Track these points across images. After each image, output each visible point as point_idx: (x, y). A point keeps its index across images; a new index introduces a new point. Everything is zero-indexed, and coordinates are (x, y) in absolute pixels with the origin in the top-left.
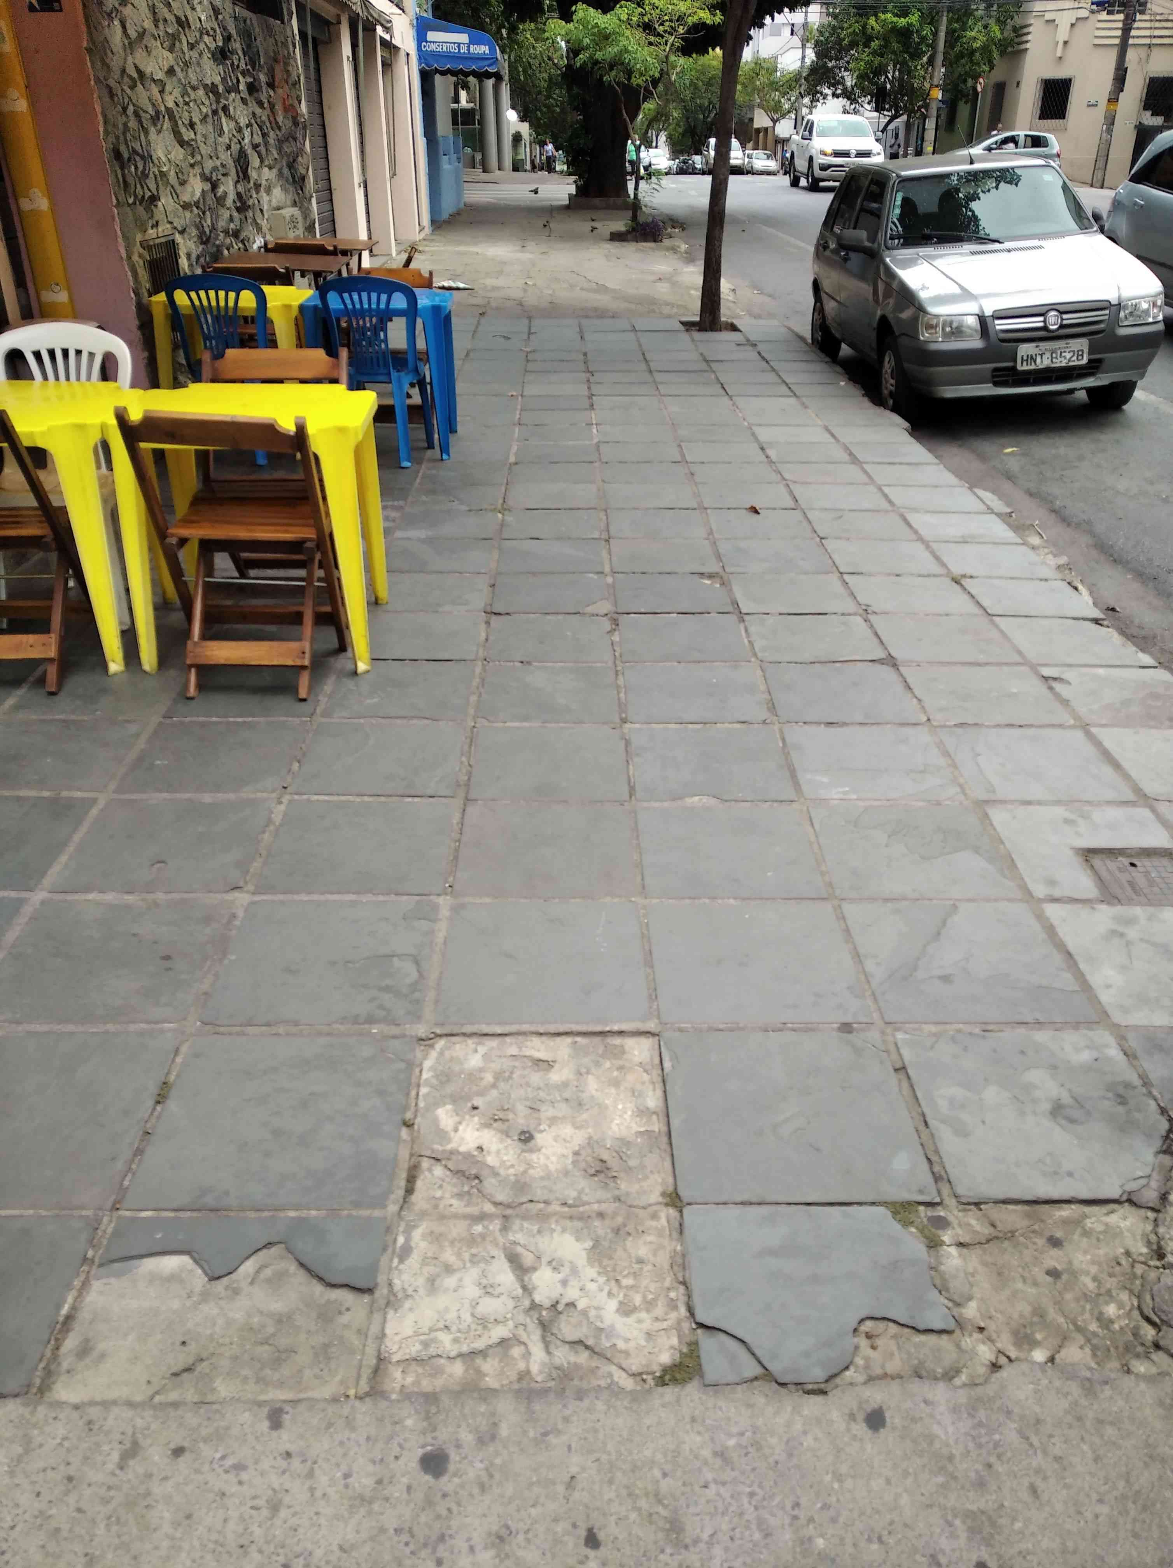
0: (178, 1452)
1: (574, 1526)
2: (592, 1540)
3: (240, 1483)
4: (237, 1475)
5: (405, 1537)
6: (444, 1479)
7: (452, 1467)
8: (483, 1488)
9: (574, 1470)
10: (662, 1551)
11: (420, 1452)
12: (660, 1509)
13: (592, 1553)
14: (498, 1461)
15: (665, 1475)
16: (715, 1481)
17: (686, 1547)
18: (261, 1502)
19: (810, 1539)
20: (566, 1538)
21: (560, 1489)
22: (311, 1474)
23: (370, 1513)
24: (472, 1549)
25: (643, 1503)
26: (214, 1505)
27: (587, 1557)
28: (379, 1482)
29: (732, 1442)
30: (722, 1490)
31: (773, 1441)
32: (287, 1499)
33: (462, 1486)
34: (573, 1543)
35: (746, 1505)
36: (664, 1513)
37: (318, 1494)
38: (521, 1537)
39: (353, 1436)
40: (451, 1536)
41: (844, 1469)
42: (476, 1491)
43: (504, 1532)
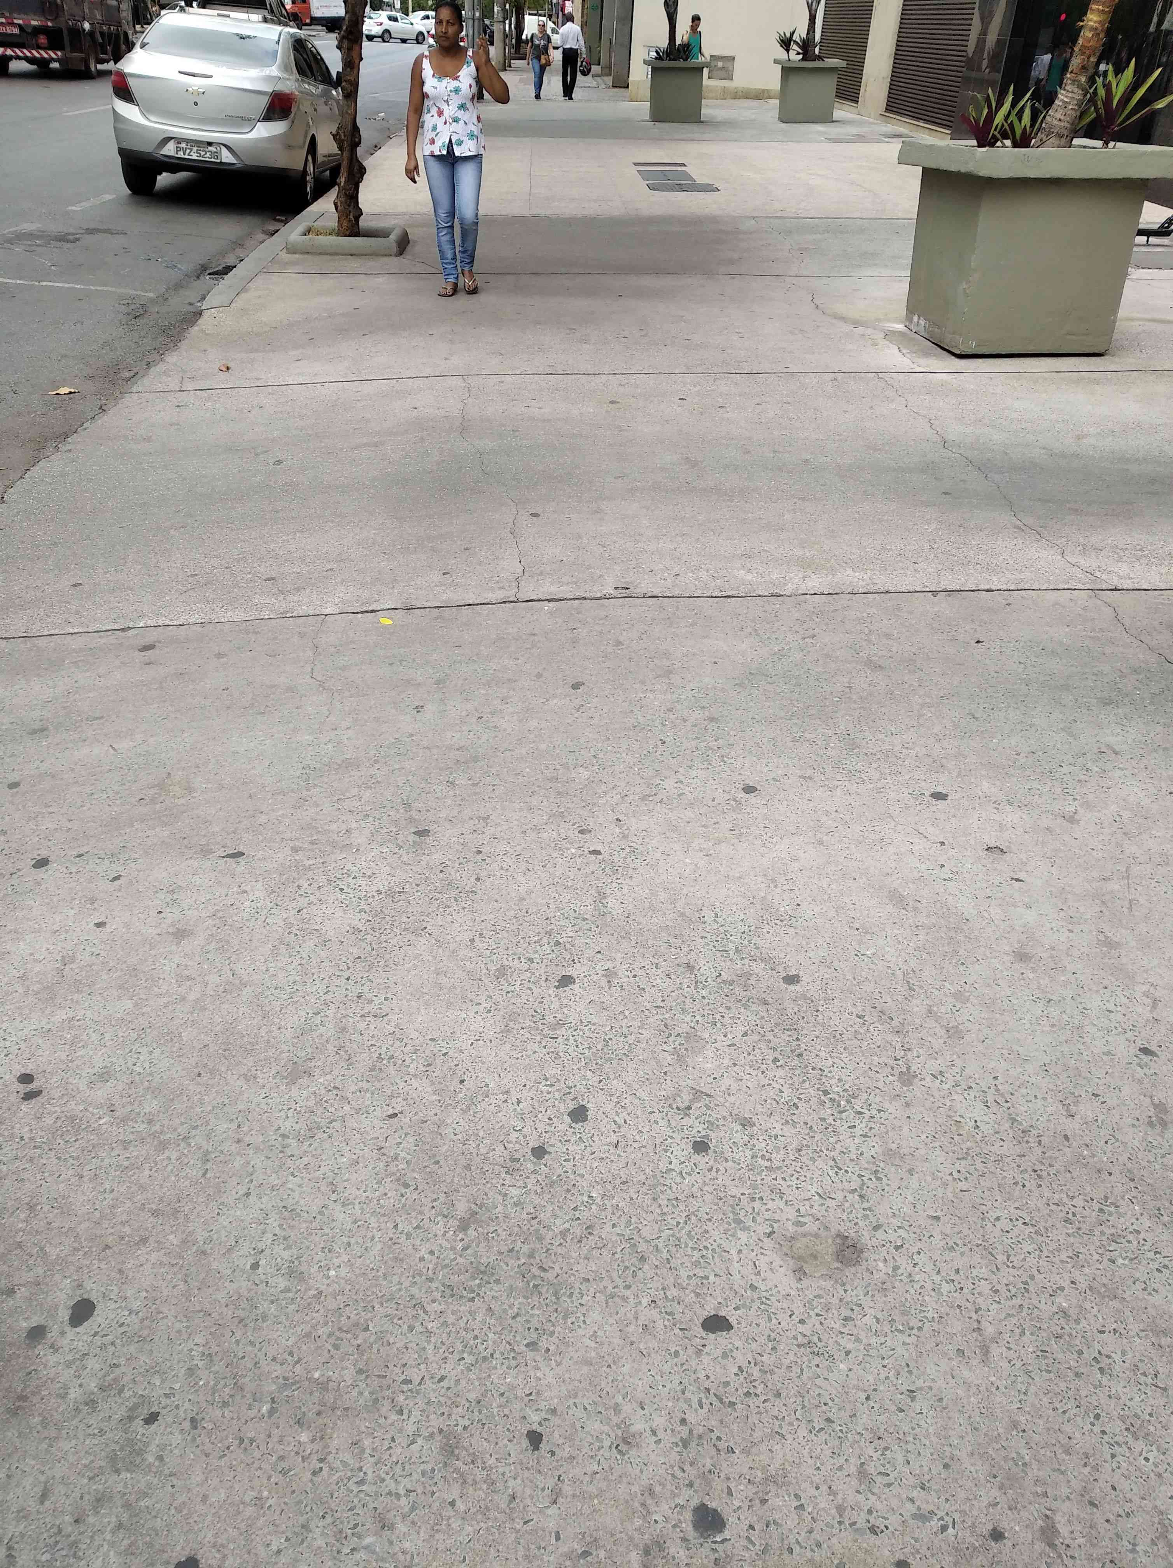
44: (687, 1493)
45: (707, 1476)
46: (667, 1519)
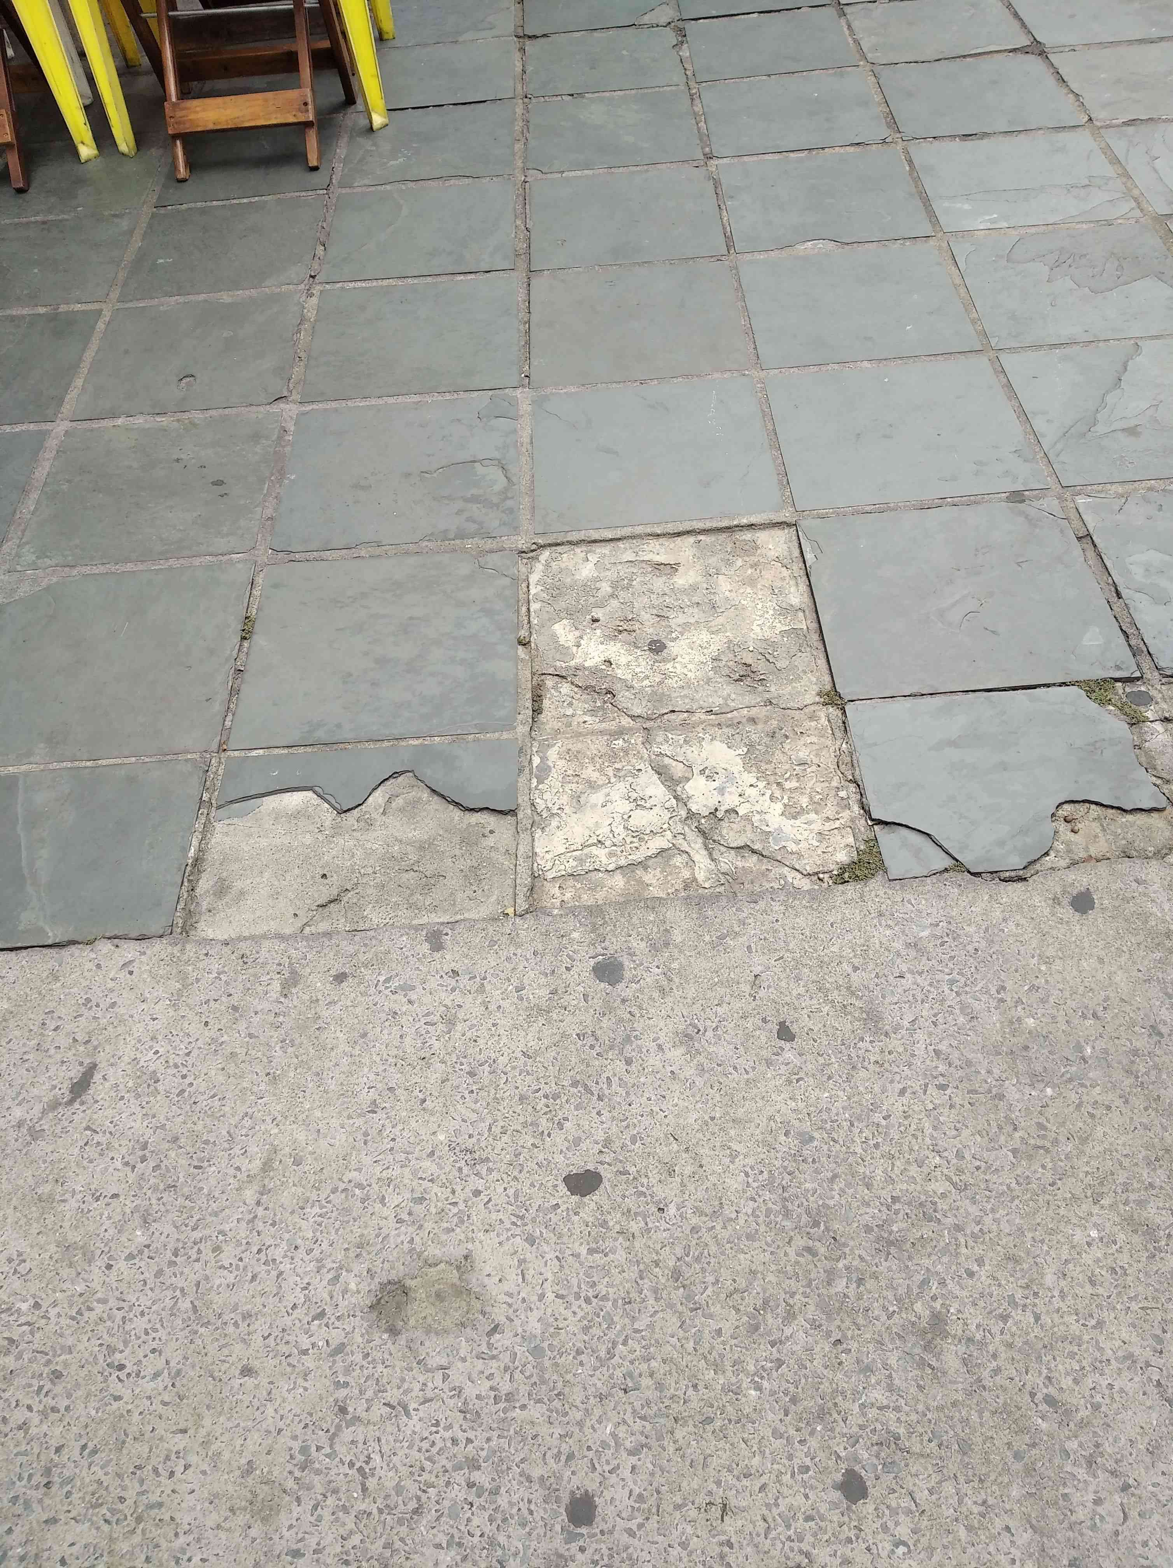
0: (340, 978)
1: (764, 1020)
2: (785, 1033)
3: (410, 1002)
4: (405, 996)
5: (590, 1041)
6: (621, 986)
7: (627, 974)
8: (662, 991)
9: (757, 970)
10: (862, 1039)
11: (592, 962)
12: (853, 1001)
13: (787, 1045)
14: (675, 965)
15: (856, 969)
16: (912, 972)
17: (887, 1034)
18: (435, 1018)
19: (1019, 1020)
20: (758, 1032)
21: (747, 988)
22: (481, 989)
23: (549, 1021)
24: (660, 1047)
25: (835, 995)
26: (387, 1024)
27: (782, 1049)
28: (554, 992)
29: (925, 933)
30: (919, 980)
31: (971, 929)
32: (461, 1015)
33: (641, 991)
34: (765, 1037)
35: (947, 991)
36: (858, 1004)
37: (492, 1007)
38: (710, 1033)
39: (519, 951)
40: (636, 1037)
41: (1050, 952)
42: (656, 995)
43: (690, 1031)
44: (628, 993)
45: (608, 1009)
46: (648, 969)
